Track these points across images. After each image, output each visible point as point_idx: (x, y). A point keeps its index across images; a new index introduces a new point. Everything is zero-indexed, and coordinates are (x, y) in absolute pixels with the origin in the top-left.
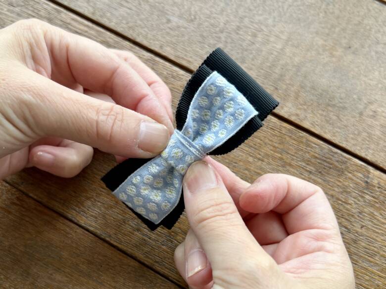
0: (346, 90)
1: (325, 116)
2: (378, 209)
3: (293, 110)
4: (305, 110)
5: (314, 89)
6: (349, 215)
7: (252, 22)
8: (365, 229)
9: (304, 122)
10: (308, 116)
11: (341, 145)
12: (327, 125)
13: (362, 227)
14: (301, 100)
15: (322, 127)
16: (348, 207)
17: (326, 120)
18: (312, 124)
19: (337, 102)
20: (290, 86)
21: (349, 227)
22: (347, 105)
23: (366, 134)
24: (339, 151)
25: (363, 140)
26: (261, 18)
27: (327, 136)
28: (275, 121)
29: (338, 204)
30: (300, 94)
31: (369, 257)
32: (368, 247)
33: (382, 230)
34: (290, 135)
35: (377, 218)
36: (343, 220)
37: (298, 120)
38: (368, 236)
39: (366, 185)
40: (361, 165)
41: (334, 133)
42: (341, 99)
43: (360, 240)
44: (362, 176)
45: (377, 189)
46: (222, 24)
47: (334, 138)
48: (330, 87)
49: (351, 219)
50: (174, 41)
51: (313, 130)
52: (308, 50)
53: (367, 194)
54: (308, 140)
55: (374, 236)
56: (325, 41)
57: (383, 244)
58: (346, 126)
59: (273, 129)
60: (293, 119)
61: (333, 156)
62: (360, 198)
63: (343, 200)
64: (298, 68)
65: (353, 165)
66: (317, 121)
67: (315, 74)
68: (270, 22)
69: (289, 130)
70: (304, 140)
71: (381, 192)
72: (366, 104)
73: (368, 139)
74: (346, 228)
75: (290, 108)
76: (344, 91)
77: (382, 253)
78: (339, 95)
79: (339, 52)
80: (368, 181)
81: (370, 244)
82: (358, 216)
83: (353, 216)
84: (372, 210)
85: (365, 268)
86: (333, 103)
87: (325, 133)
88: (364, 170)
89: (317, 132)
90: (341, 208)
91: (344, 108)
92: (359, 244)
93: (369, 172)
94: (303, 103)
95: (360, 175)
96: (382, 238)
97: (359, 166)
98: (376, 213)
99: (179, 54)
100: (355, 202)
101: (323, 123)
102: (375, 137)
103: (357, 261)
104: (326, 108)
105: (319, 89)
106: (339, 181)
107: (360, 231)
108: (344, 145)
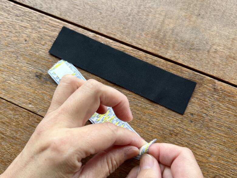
0: (199, 39)
1: (190, 55)
2: (222, 102)
3: (172, 54)
4: (178, 53)
5: (182, 41)
6: (207, 107)
7: (145, 8)
8: (215, 113)
9: (179, 60)
10: (181, 56)
11: (199, 70)
12: (191, 60)
13: (214, 113)
14: (176, 48)
15: (188, 62)
16: (206, 103)
17: (190, 57)
18: (183, 60)
19: (195, 46)
20: (169, 41)
21: (207, 113)
22: (201, 48)
23: (212, 62)
24: (198, 74)
25: (211, 66)
26: (150, 4)
27: (192, 66)
28: (163, 62)
29: (201, 102)
30: (175, 45)
31: (219, 127)
32: (218, 122)
33: (224, 113)
34: (172, 68)
35: (222, 107)
36: (204, 110)
37: (176, 59)
38: (217, 117)
39: (214, 90)
40: (211, 79)
41: (195, 64)
42: (197, 44)
43: (213, 120)
44: (211, 85)
45: (220, 91)
46: (129, 11)
47: (195, 67)
48: (191, 38)
49: (208, 109)
50: (105, 24)
51: (184, 64)
52: (177, 20)
53: (215, 94)
54: (181, 70)
55: (220, 116)
56: (186, 13)
57: (225, 120)
58: (201, 59)
59: (163, 66)
60: (173, 59)
61: (195, 76)
62: (211, 97)
63: (203, 100)
64: (173, 30)
65: (207, 80)
66: (185, 59)
67: (182, 32)
68: (155, 6)
69: (171, 65)
70: (180, 70)
71: (222, 93)
72: (211, 46)
73: (213, 65)
74: (206, 114)
75: (171, 53)
76: (198, 40)
77: (225, 125)
78: (196, 42)
79: (194, 18)
80: (215, 88)
81: (219, 121)
82: (212, 107)
83: (208, 107)
84: (218, 103)
85: (217, 134)
86: (193, 47)
87: (190, 64)
88: (212, 82)
89: (186, 65)
90: (202, 104)
91: (199, 49)
92: (213, 121)
93: (215, 83)
94: (177, 49)
95: (210, 85)
96: (225, 117)
97: (210, 80)
98: (221, 104)
99: (108, 31)
100: (209, 100)
101: (189, 59)
102: (217, 63)
103: (212, 130)
104: (189, 51)
105: (185, 40)
106: (200, 90)
107: (213, 114)
108: (201, 70)
